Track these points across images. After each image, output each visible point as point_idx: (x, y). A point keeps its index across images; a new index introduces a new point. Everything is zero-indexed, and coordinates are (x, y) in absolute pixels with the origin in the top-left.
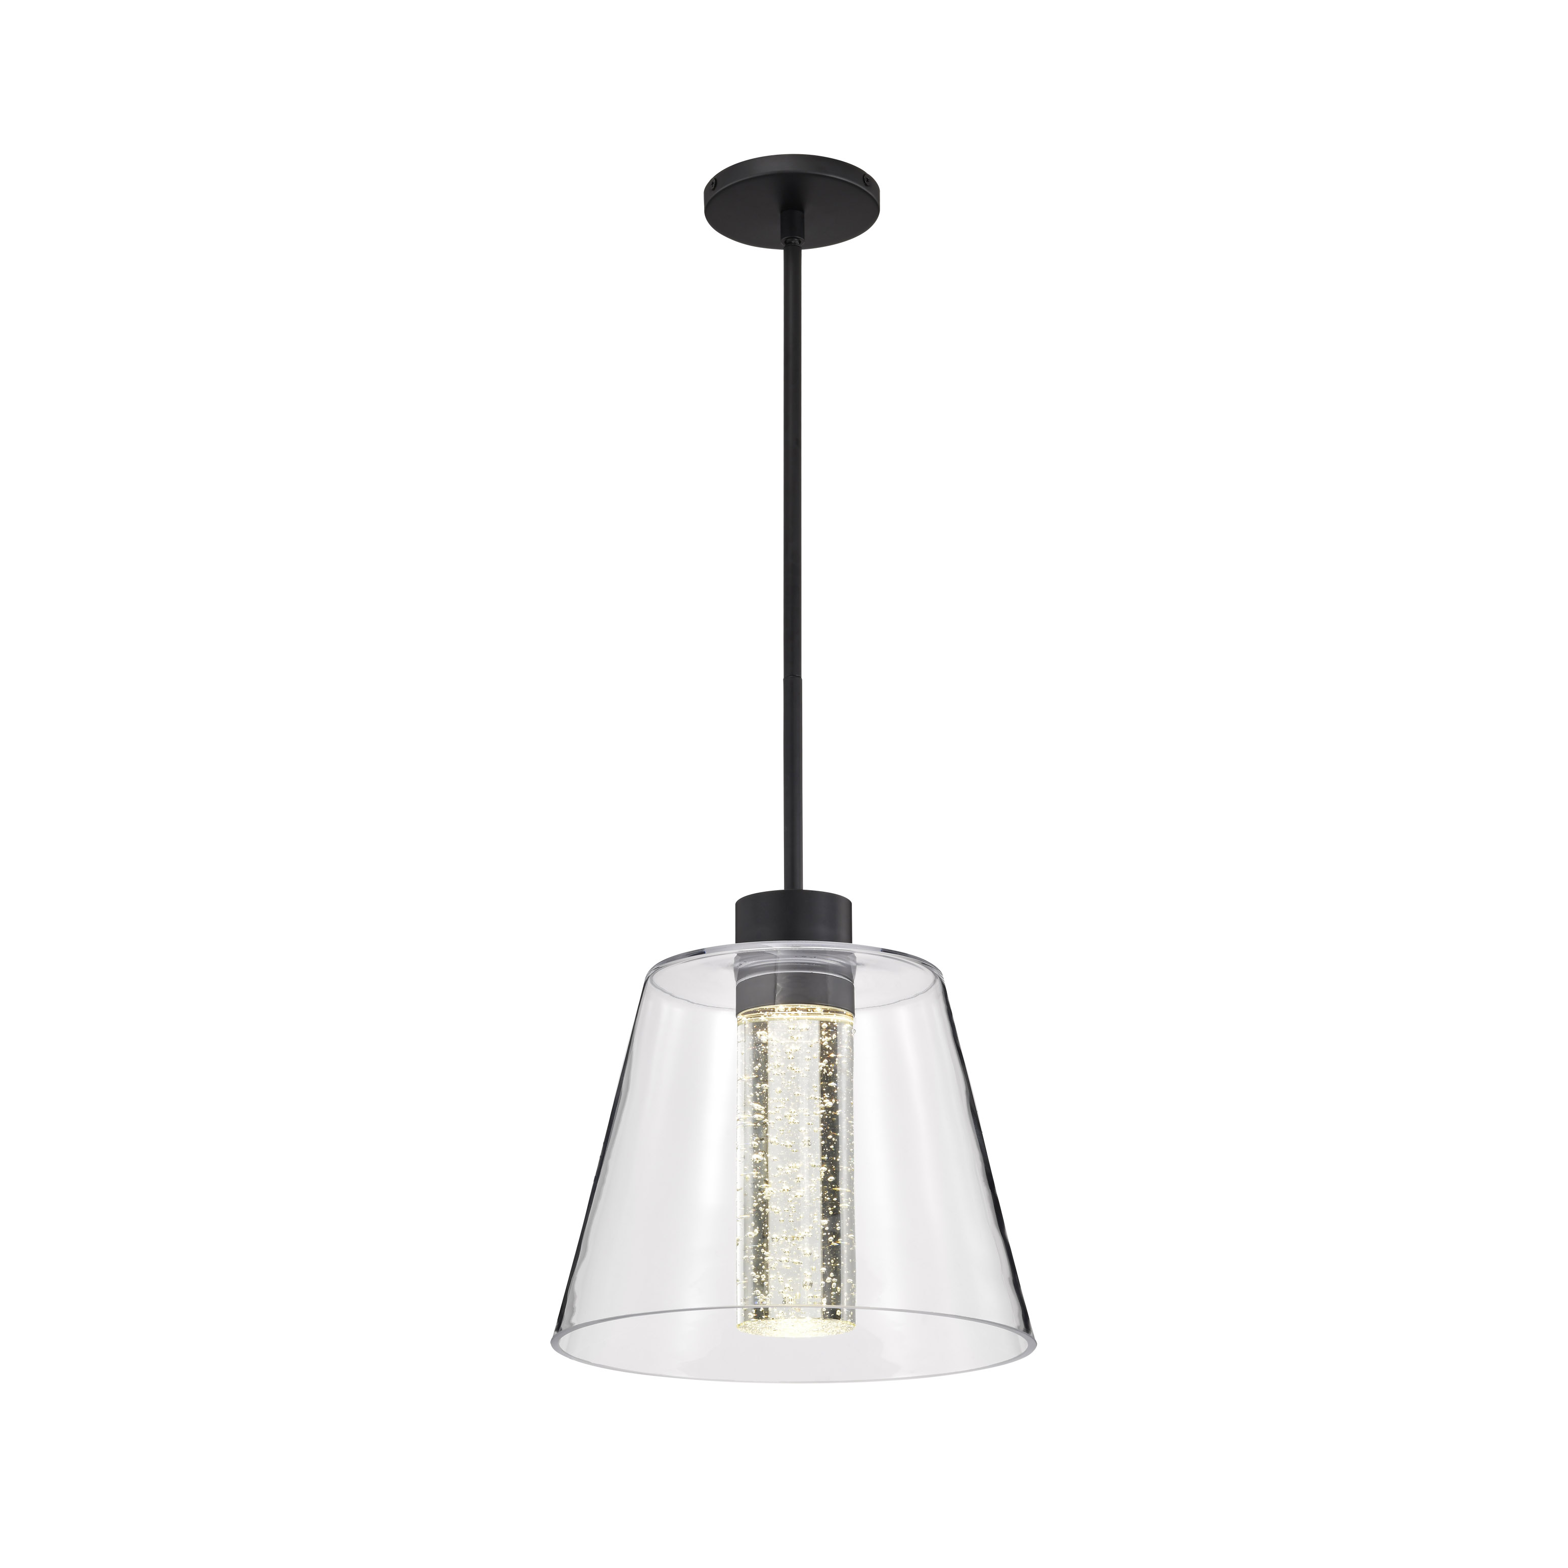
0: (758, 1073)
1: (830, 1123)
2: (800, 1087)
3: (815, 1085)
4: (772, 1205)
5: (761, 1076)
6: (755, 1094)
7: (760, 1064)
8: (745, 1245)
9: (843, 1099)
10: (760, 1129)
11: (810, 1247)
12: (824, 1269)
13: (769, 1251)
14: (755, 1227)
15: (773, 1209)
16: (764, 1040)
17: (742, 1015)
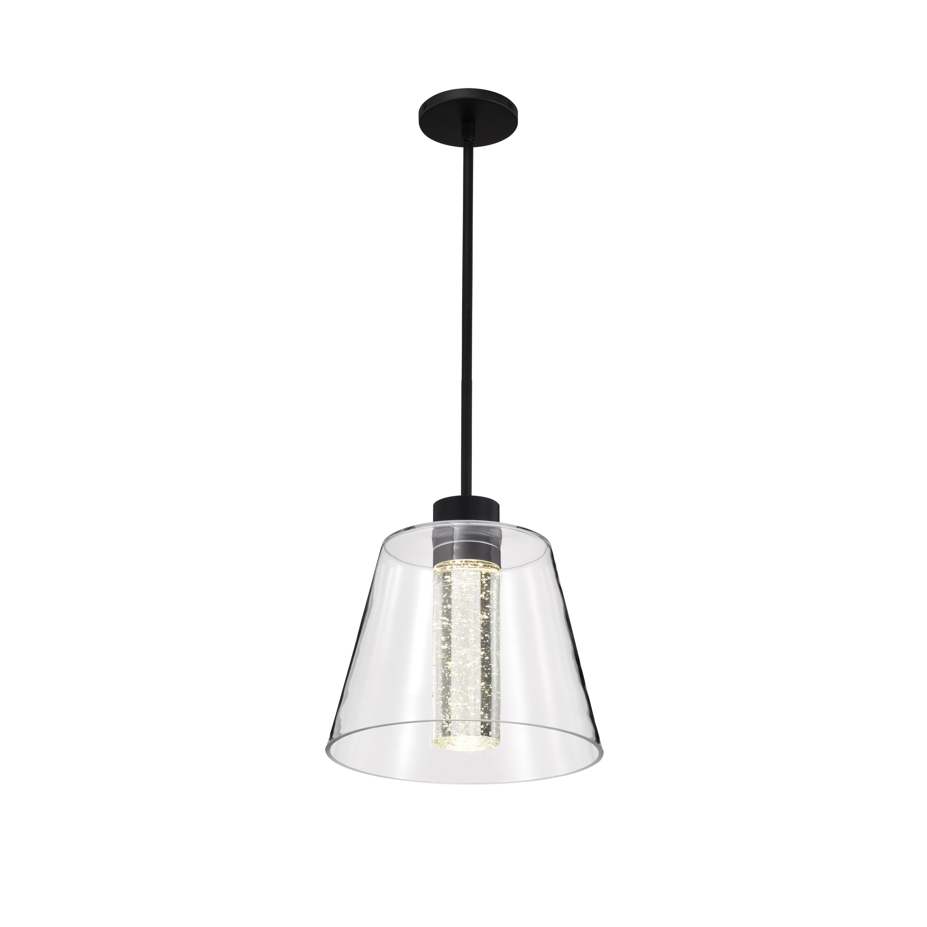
0: (445, 599)
1: (486, 626)
2: (469, 606)
3: (478, 605)
4: (453, 672)
5: (447, 600)
6: (443, 611)
7: (446, 594)
8: (437, 695)
9: (494, 614)
10: (446, 631)
11: (474, 696)
13: (451, 697)
14: (443, 686)
15: (454, 674)
16: (449, 581)
17: (436, 567)
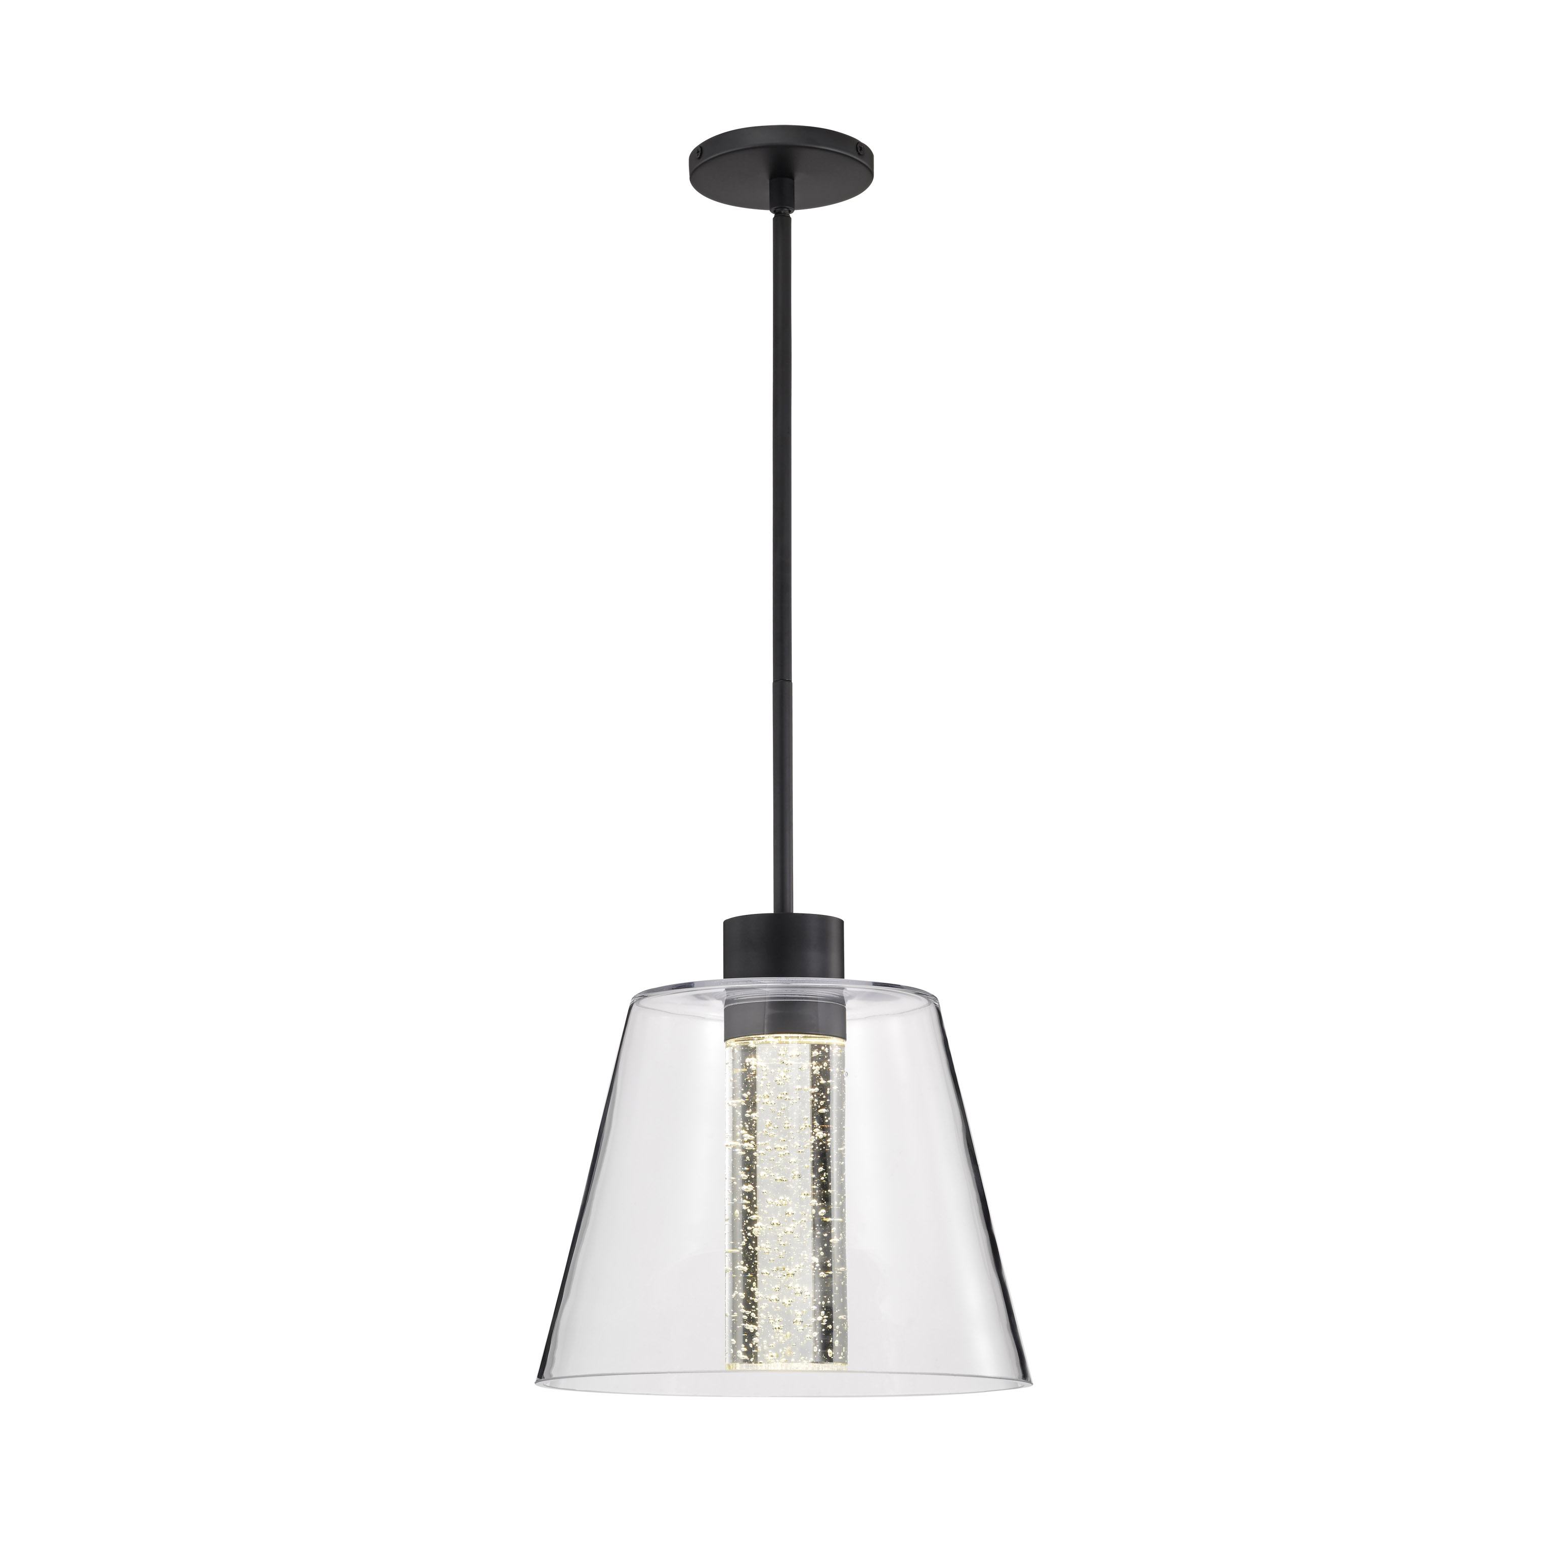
0: (747, 1101)
1: (822, 1156)
5: (750, 1104)
6: (744, 1123)
7: (749, 1093)
8: (733, 1282)
12: (815, 1308)
14: (743, 1263)
15: (763, 1247)
16: (753, 1067)
17: (731, 1041)
